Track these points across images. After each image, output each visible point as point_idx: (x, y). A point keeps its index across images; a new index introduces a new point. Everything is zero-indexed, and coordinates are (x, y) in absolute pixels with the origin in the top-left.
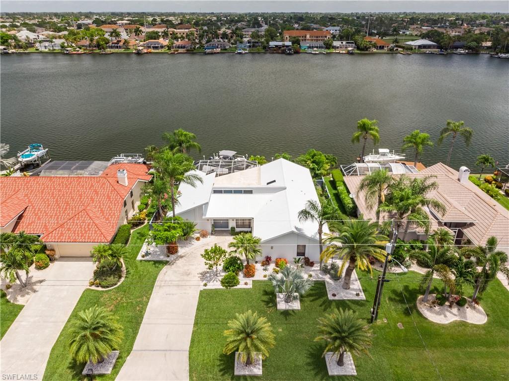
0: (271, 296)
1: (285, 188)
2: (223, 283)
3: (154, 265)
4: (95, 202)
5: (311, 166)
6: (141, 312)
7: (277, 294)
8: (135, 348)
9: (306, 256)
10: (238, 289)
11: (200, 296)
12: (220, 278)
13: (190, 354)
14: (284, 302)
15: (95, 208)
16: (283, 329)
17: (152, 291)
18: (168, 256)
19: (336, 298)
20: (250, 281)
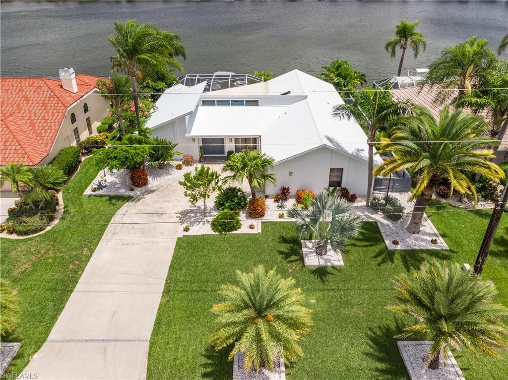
0: (292, 245)
1: (305, 97)
2: (214, 226)
3: (108, 202)
4: (23, 111)
5: (336, 80)
6: (76, 272)
7: (302, 241)
8: (52, 336)
9: (343, 186)
10: (239, 234)
11: (176, 246)
12: (210, 219)
13: (150, 348)
14: (315, 254)
15: (23, 119)
16: (317, 299)
17: (100, 238)
18: (132, 190)
19: (399, 247)
20: (257, 223)
